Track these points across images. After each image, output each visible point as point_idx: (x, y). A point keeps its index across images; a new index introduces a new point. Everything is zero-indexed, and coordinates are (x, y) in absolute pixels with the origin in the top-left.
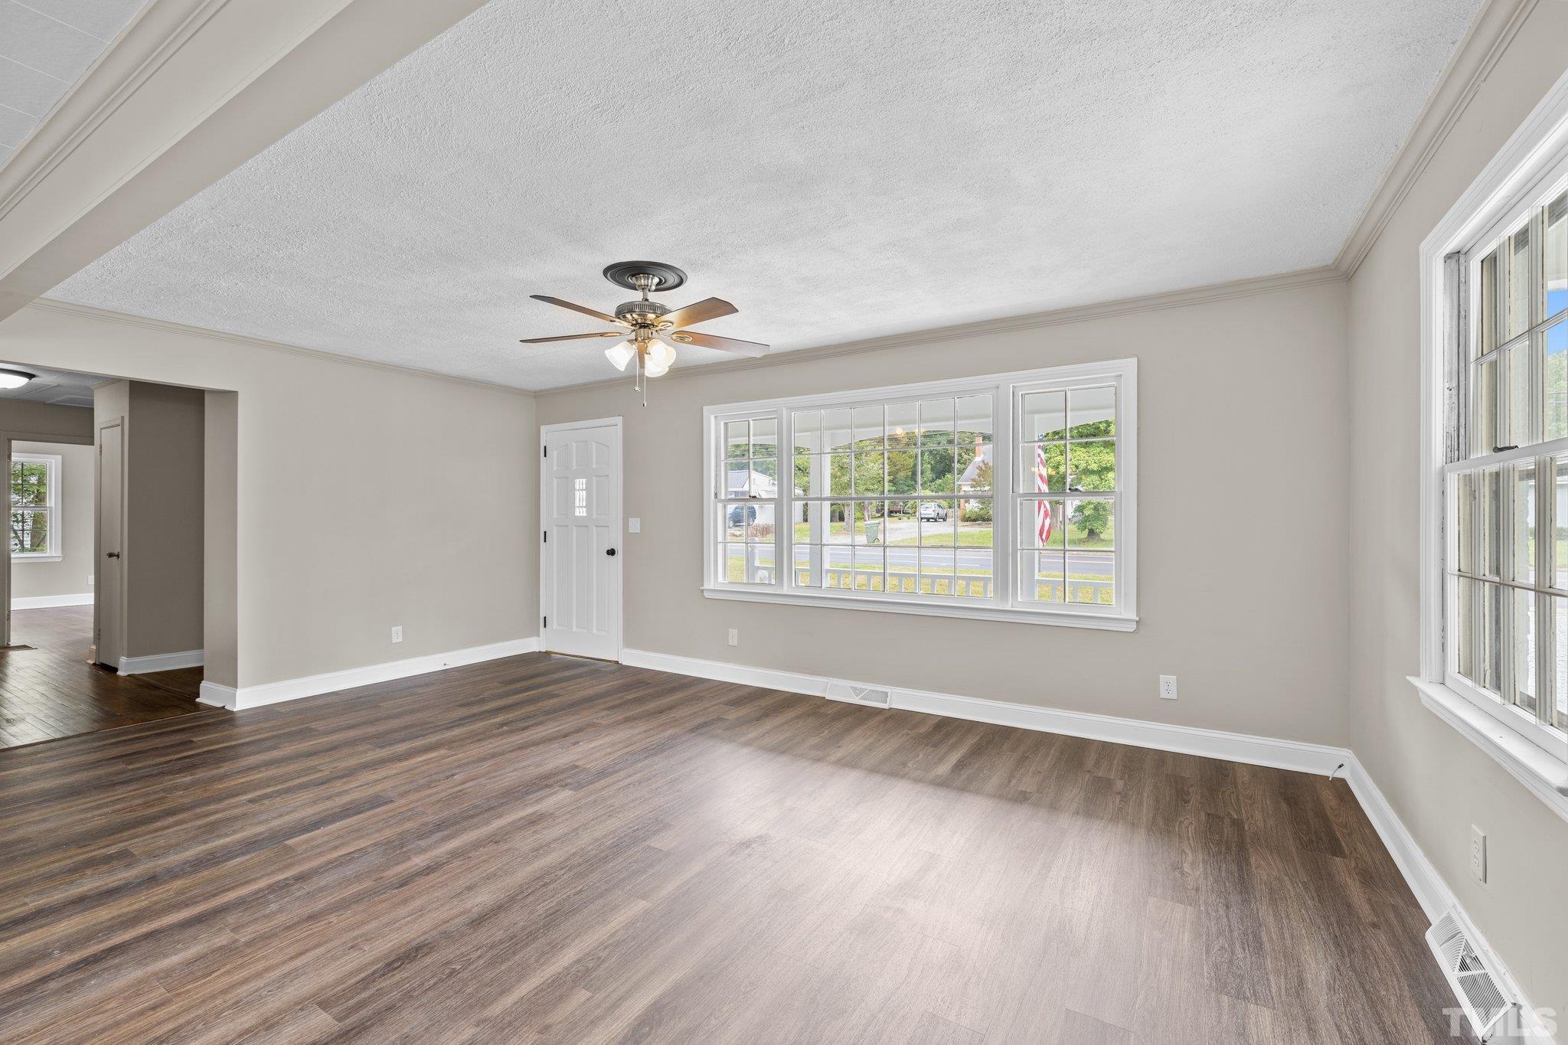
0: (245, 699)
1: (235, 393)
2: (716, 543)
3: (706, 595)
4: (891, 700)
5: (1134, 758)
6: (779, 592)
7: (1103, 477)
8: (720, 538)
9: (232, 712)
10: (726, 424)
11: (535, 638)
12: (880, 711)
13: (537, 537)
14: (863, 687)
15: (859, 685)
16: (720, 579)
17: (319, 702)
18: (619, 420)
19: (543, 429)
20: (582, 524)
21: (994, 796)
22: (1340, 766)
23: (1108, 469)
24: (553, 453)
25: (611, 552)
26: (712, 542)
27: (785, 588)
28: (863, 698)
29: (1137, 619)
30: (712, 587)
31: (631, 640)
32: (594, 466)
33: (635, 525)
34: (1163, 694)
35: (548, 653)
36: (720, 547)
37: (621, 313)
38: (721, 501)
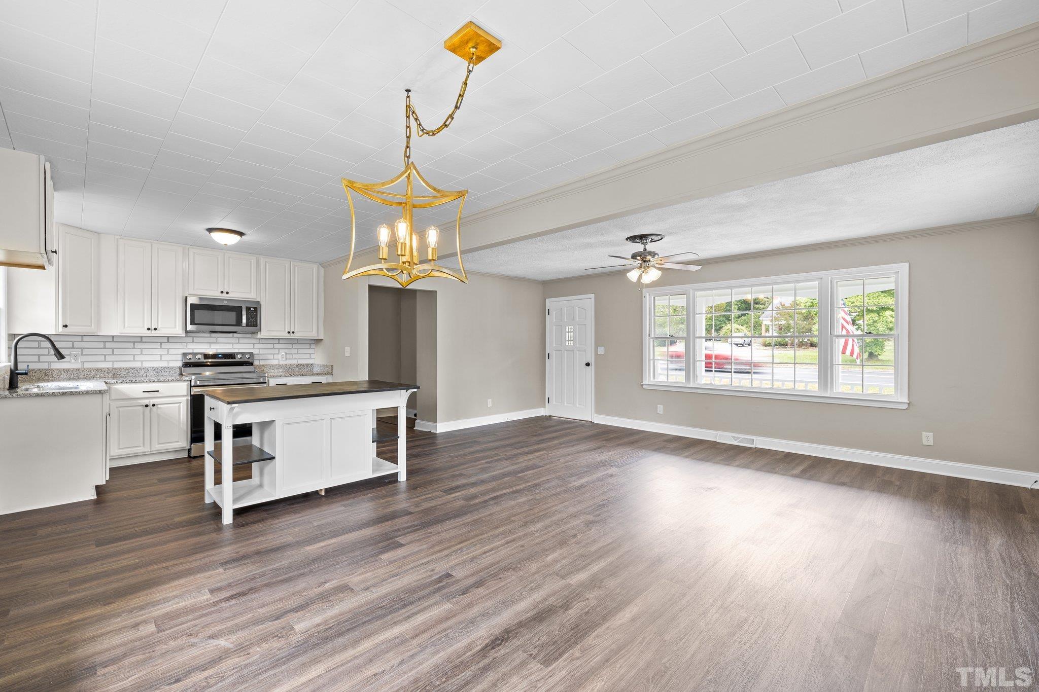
0: (441, 428)
1: (436, 292)
2: (650, 360)
3: (644, 387)
4: (756, 443)
5: (906, 475)
6: (687, 386)
7: (881, 314)
8: (651, 358)
9: (436, 434)
10: (654, 297)
11: (543, 409)
12: (751, 448)
13: (543, 356)
14: (740, 436)
15: (736, 435)
16: (652, 379)
17: (467, 431)
18: (592, 296)
19: (547, 300)
20: (571, 351)
21: (827, 483)
22: (1036, 482)
23: (885, 309)
24: (553, 313)
25: (588, 364)
26: (647, 360)
27: (691, 383)
28: (739, 442)
29: (908, 402)
30: (647, 383)
31: (599, 410)
32: (577, 320)
33: (601, 351)
34: (925, 442)
35: (550, 416)
36: (651, 362)
37: (634, 257)
38: (652, 338)
